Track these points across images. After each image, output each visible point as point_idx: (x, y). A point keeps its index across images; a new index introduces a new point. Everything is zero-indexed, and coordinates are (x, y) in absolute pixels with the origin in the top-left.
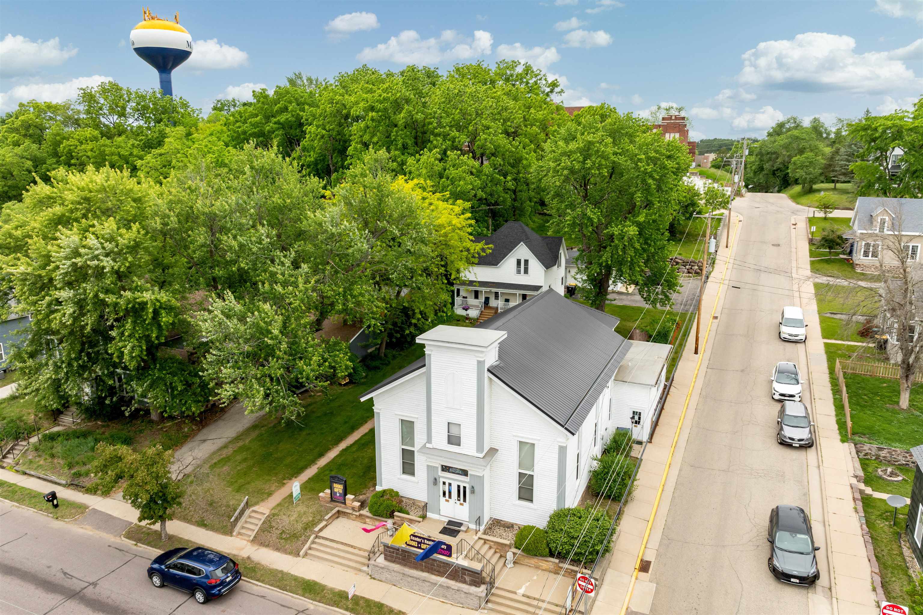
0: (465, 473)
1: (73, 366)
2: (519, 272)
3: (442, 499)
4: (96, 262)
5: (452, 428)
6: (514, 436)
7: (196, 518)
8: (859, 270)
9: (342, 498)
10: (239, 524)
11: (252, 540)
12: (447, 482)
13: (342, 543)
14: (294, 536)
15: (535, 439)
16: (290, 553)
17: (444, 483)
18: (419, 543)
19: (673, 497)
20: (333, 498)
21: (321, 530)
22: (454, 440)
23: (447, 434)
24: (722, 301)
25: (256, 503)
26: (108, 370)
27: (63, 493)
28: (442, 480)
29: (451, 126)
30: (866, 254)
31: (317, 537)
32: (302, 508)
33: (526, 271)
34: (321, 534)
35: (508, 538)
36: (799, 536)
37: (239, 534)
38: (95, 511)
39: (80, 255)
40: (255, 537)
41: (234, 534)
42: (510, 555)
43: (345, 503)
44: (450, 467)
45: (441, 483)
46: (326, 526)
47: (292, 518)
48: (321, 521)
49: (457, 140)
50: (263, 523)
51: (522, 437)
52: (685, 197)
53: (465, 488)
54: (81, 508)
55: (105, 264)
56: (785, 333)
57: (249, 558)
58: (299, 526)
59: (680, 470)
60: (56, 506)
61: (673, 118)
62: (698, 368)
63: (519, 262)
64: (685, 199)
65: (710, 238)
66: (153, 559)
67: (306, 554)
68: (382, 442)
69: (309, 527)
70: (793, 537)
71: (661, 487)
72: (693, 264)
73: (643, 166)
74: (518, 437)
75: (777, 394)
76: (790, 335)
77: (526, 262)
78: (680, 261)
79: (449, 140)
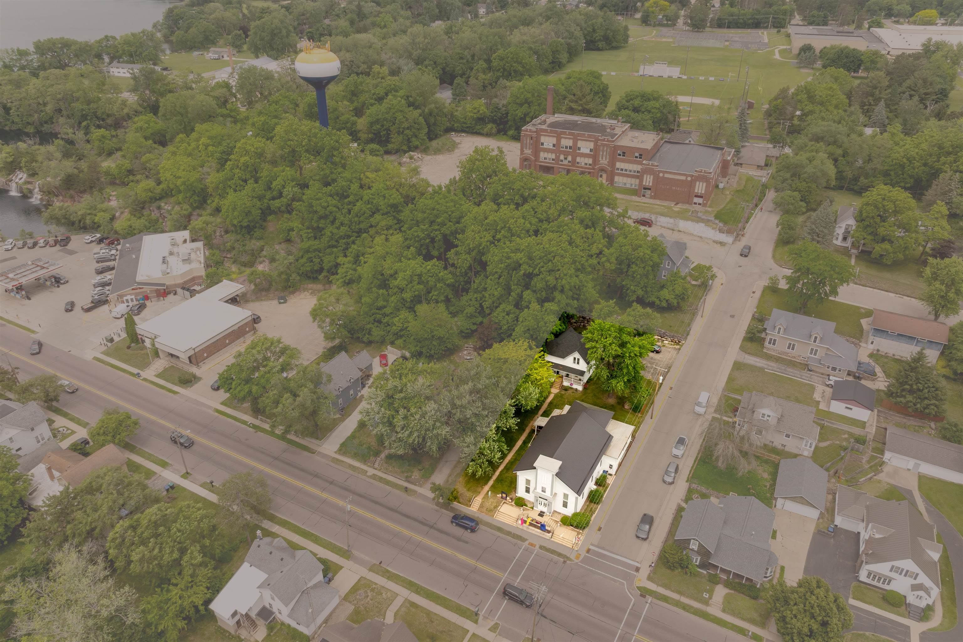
0: (546, 500)
2: (574, 363)
3: (539, 505)
6: (562, 493)
8: (765, 351)
10: (473, 504)
13: (507, 514)
14: (491, 511)
15: (568, 495)
16: (491, 516)
19: (617, 502)
20: (502, 497)
21: (499, 508)
22: (544, 491)
23: (541, 489)
25: (476, 497)
28: (539, 499)
30: (770, 343)
32: (491, 500)
33: (578, 363)
35: (558, 518)
37: (473, 507)
38: (420, 494)
40: (478, 509)
41: (471, 507)
42: (559, 525)
43: (506, 500)
44: (541, 497)
45: (539, 501)
46: (500, 506)
47: (489, 504)
48: (498, 504)
50: (480, 505)
51: (564, 494)
53: (546, 503)
54: (415, 492)
57: (479, 518)
58: (492, 507)
60: (407, 491)
63: (575, 359)
67: (496, 517)
68: (519, 483)
69: (496, 507)
71: (614, 498)
74: (564, 491)
77: (578, 359)
78: (668, 334)
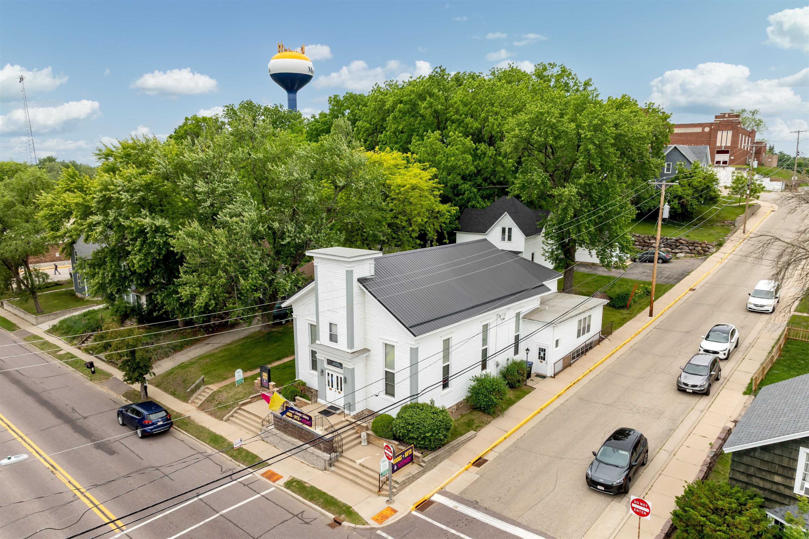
0: (340, 365)
1: (115, 276)
2: (503, 239)
3: (328, 388)
4: (117, 195)
5: (333, 327)
6: (380, 338)
7: (172, 389)
9: (267, 384)
10: (195, 395)
11: (199, 407)
12: (331, 373)
13: (254, 415)
14: (225, 407)
15: (395, 342)
16: (217, 418)
17: (328, 374)
18: (293, 414)
19: (545, 418)
20: (262, 384)
21: (244, 404)
22: (333, 338)
23: (329, 332)
24: (709, 277)
25: (212, 383)
26: (141, 281)
27: (99, 364)
28: (327, 371)
29: (466, 115)
31: (240, 409)
32: (240, 389)
33: (510, 239)
34: (244, 407)
36: (621, 452)
37: (193, 402)
38: (115, 379)
39: (109, 190)
40: (201, 405)
41: (189, 401)
42: (364, 434)
43: (268, 388)
44: (333, 361)
45: (327, 374)
46: (250, 402)
47: (230, 395)
48: (247, 398)
49: (469, 126)
50: (209, 396)
51: (386, 340)
52: (700, 182)
53: (341, 378)
54: (108, 376)
55: (123, 197)
56: (750, 304)
57: (189, 417)
58: (231, 400)
59: (567, 400)
60: (93, 372)
61: (727, 116)
62: (644, 327)
63: (504, 230)
64: (699, 184)
65: (664, 205)
66: (123, 405)
67: (228, 420)
68: (299, 342)
69: (237, 401)
70: (614, 452)
71: (539, 409)
72: (696, 245)
73: (585, 133)
74: (384, 339)
75: (702, 350)
76: (756, 305)
77: (510, 229)
78: (684, 242)
79: (463, 127)
